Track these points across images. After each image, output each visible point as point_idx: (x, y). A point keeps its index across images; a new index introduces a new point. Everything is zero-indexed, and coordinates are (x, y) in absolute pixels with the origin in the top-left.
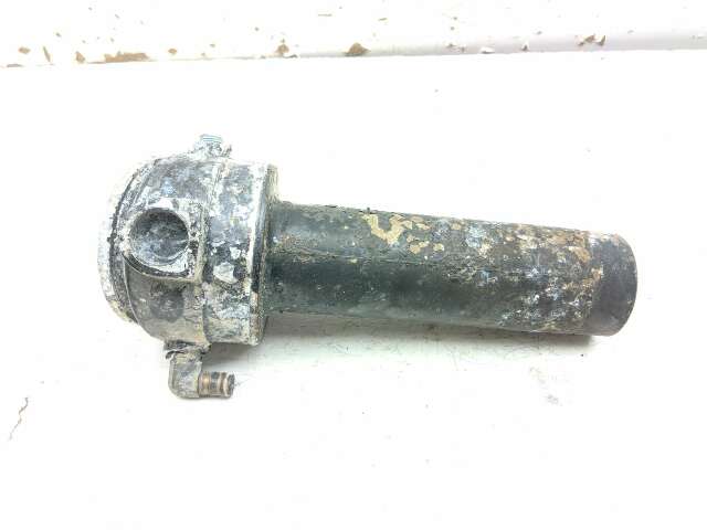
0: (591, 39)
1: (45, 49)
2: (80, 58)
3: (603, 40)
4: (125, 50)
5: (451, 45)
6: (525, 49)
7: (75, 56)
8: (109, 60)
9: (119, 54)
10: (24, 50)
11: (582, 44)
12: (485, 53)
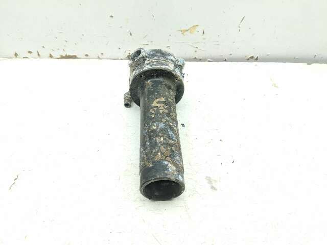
0: (252, 57)
1: (38, 52)
2: (51, 56)
3: (257, 58)
4: (68, 54)
5: (195, 58)
6: (225, 60)
7: (49, 55)
8: (62, 57)
9: (66, 55)
10: (30, 52)
11: (248, 59)
12: (209, 61)
